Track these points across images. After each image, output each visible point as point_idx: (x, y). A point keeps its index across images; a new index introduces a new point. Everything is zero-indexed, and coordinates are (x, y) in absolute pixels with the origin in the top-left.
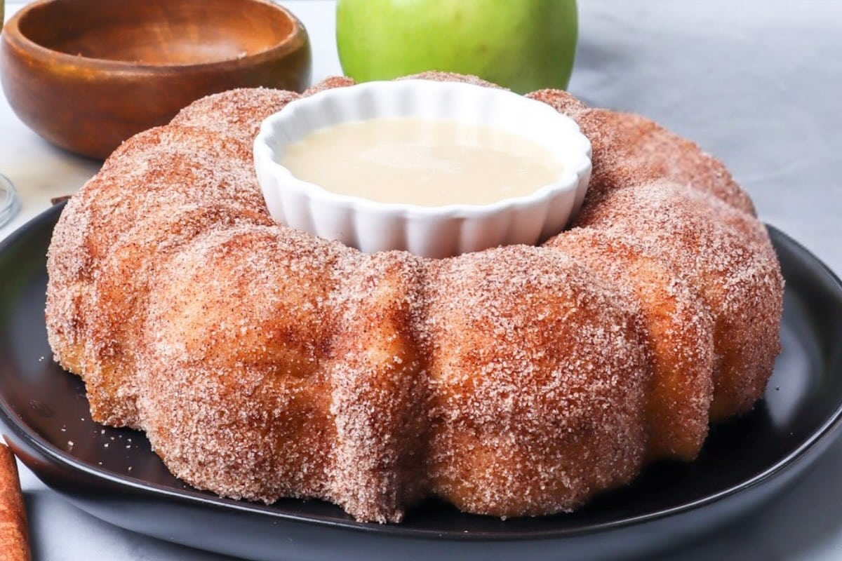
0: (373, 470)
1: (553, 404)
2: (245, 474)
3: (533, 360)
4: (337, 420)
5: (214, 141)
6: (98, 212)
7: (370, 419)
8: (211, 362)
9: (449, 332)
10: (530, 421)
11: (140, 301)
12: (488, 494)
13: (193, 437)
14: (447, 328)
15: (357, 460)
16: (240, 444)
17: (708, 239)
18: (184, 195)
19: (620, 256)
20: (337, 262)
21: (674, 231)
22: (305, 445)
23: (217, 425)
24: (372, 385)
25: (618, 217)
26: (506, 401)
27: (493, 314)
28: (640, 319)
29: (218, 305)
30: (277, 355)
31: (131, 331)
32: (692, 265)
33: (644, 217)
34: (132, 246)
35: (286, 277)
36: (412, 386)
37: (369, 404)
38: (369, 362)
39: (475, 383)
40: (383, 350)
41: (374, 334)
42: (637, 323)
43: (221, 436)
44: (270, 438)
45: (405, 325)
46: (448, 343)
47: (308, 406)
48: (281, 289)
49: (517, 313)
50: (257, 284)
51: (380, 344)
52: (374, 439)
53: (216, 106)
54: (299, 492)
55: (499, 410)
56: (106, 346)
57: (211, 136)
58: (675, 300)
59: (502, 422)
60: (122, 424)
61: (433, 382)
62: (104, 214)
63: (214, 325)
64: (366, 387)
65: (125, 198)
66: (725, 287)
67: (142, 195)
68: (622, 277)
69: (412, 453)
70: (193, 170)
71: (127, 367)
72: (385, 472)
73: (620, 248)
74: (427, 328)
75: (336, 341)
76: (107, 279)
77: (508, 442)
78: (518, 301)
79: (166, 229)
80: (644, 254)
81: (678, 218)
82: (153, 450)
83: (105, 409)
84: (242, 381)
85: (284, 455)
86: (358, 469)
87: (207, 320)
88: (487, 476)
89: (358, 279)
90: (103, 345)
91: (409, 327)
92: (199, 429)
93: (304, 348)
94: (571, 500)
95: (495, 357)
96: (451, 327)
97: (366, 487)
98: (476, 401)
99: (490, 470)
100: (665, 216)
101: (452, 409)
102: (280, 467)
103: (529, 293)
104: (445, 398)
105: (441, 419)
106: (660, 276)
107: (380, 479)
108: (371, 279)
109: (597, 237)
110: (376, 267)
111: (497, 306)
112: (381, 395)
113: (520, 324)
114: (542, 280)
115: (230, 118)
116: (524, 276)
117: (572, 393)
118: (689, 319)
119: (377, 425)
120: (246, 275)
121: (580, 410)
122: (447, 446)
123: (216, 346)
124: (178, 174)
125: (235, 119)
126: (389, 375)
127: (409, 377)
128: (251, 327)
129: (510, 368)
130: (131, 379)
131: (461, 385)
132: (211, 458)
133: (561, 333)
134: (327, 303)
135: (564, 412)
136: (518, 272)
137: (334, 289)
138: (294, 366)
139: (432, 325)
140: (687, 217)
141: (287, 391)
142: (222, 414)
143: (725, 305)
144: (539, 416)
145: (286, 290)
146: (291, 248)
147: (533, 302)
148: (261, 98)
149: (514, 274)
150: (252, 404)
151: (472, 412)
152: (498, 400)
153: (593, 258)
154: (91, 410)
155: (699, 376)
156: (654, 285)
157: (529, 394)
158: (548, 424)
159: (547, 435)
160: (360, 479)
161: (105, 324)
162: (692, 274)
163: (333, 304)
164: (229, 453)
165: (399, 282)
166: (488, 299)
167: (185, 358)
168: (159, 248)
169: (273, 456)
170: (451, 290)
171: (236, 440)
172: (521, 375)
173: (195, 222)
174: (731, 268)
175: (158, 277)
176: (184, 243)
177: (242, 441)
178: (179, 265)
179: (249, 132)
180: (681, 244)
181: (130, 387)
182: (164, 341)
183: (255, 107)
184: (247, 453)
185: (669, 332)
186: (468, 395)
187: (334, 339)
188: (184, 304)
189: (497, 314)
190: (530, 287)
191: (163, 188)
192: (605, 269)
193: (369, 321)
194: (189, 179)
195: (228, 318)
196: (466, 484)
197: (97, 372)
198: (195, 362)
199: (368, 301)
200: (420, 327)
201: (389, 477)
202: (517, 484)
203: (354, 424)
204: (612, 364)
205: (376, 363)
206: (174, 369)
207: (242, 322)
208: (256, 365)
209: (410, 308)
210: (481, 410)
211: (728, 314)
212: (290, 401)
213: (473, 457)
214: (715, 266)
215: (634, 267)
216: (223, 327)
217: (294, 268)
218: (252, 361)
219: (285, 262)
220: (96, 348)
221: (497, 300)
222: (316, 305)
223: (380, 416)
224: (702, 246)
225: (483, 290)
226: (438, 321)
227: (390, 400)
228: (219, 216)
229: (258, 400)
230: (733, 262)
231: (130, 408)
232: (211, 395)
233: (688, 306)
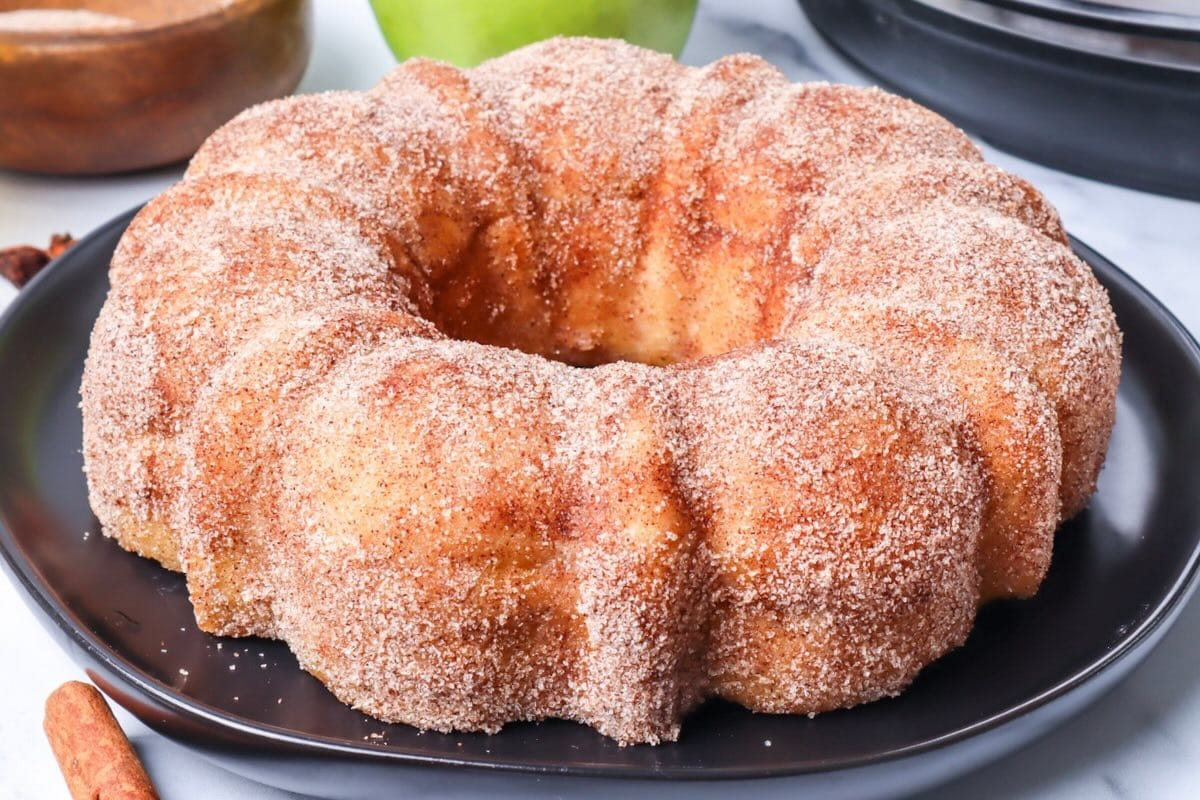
0: (643, 682)
1: (883, 570)
2: (461, 701)
3: (852, 515)
4: (588, 621)
5: (294, 195)
6: (168, 336)
7: (639, 619)
8: (402, 560)
9: (732, 487)
10: (853, 596)
11: (266, 470)
12: (793, 690)
13: (380, 660)
14: (728, 480)
15: (622, 671)
16: (451, 664)
17: (1032, 296)
18: (290, 299)
19: (931, 341)
20: (550, 394)
21: (987, 289)
22: (541, 654)
23: (417, 642)
24: (640, 574)
25: (904, 273)
26: (822, 573)
27: (790, 455)
28: (970, 429)
29: (403, 480)
30: (498, 543)
31: (256, 512)
32: (1019, 337)
33: (943, 272)
34: (244, 393)
35: (491, 429)
36: (691, 566)
37: (637, 599)
38: (633, 544)
39: (778, 554)
40: (650, 526)
41: (635, 504)
42: (967, 436)
43: (424, 656)
44: (492, 652)
45: (673, 484)
46: (734, 501)
47: (544, 605)
48: (489, 449)
49: (823, 451)
50: (453, 444)
51: (645, 517)
52: (645, 644)
53: (274, 131)
54: (532, 713)
55: (812, 586)
56: (221, 536)
57: (288, 189)
58: (1013, 398)
59: (816, 601)
60: (246, 632)
61: (717, 556)
62: (178, 338)
63: (402, 509)
64: (632, 577)
65: (203, 311)
66: (1063, 362)
67: (229, 305)
68: (939, 371)
69: (691, 651)
70: (290, 254)
71: (253, 560)
72: (659, 682)
73: (929, 330)
74: (700, 483)
75: (578, 516)
76: (213, 443)
77: (822, 625)
78: (822, 433)
79: (289, 362)
80: (963, 336)
81: (988, 268)
82: (302, 668)
83: (221, 616)
84: (451, 584)
85: (512, 671)
86: (622, 682)
87: (389, 503)
88: (793, 668)
89: (589, 420)
90: (216, 534)
91: (678, 486)
92: (389, 649)
93: (533, 529)
94: (899, 681)
95: (802, 518)
96: (734, 478)
97: (634, 703)
98: (780, 577)
99: (798, 661)
100: (971, 267)
101: (744, 589)
102: (507, 687)
103: (833, 419)
104: (733, 576)
105: (726, 604)
106: (990, 366)
107: (653, 691)
108: (610, 420)
109: (893, 314)
110: (612, 399)
111: (794, 443)
112: (653, 586)
113: (830, 467)
114: (846, 398)
115: (300, 152)
116: (820, 394)
117: (906, 553)
118: (1034, 422)
119: (648, 626)
120: (434, 433)
121: (917, 573)
122: (735, 636)
123: (408, 538)
124: (272, 266)
125: (310, 153)
126: (662, 559)
127: (686, 555)
128: (458, 509)
129: (823, 530)
130: (261, 577)
131: (759, 558)
132: (408, 684)
133: (883, 472)
134: (555, 461)
135: (897, 579)
136: (811, 388)
137: (559, 438)
138: (521, 554)
139: (706, 477)
140: (999, 267)
141: (515, 590)
142: (423, 627)
143: (1065, 388)
144: (866, 589)
145: (496, 448)
146: (486, 383)
147: (841, 433)
148: (336, 114)
149: (807, 392)
150: (466, 611)
151: (774, 591)
152: (810, 574)
153: (893, 347)
154: (198, 619)
155: (1047, 494)
156: (984, 380)
157: (852, 562)
158: (877, 596)
159: (876, 609)
160: (625, 694)
161: (217, 506)
162: (1019, 351)
163: (564, 462)
164: (436, 677)
165: (653, 422)
166: (779, 433)
167: (361, 555)
168: (284, 392)
169: (497, 673)
170: (722, 424)
171: (445, 660)
172: (840, 537)
173: (326, 346)
174: (1066, 334)
175: (290, 437)
176: (318, 381)
177: (454, 659)
178: (320, 417)
179: (335, 172)
180: (1000, 308)
181: (261, 585)
182: (320, 530)
183: (332, 130)
184: (462, 674)
185: (1009, 443)
186: (768, 570)
187: (573, 511)
188: (348, 480)
189: (796, 455)
190: (833, 412)
191: (256, 291)
192: (913, 362)
193: (624, 486)
194: (290, 272)
195: (421, 498)
196: (763, 680)
197: (207, 570)
198: (376, 561)
199: (617, 455)
200: (690, 482)
201: (664, 687)
202: (834, 674)
203: (616, 626)
204: (950, 503)
205: (644, 545)
206: (343, 571)
207: (443, 502)
208: (469, 559)
209: (675, 458)
210: (786, 589)
211: (1069, 399)
212: (519, 603)
213: (774, 646)
214: (1047, 335)
215: (953, 357)
216: (415, 512)
217: (498, 414)
218: (463, 555)
219: (484, 407)
220: (205, 539)
221: (792, 435)
222: (541, 467)
223: (652, 613)
224: (1027, 308)
225: (770, 421)
226: (713, 471)
227: (665, 590)
228: (357, 332)
229: (475, 606)
230: (1067, 325)
231: (262, 615)
232: (405, 605)
233: (1031, 405)
